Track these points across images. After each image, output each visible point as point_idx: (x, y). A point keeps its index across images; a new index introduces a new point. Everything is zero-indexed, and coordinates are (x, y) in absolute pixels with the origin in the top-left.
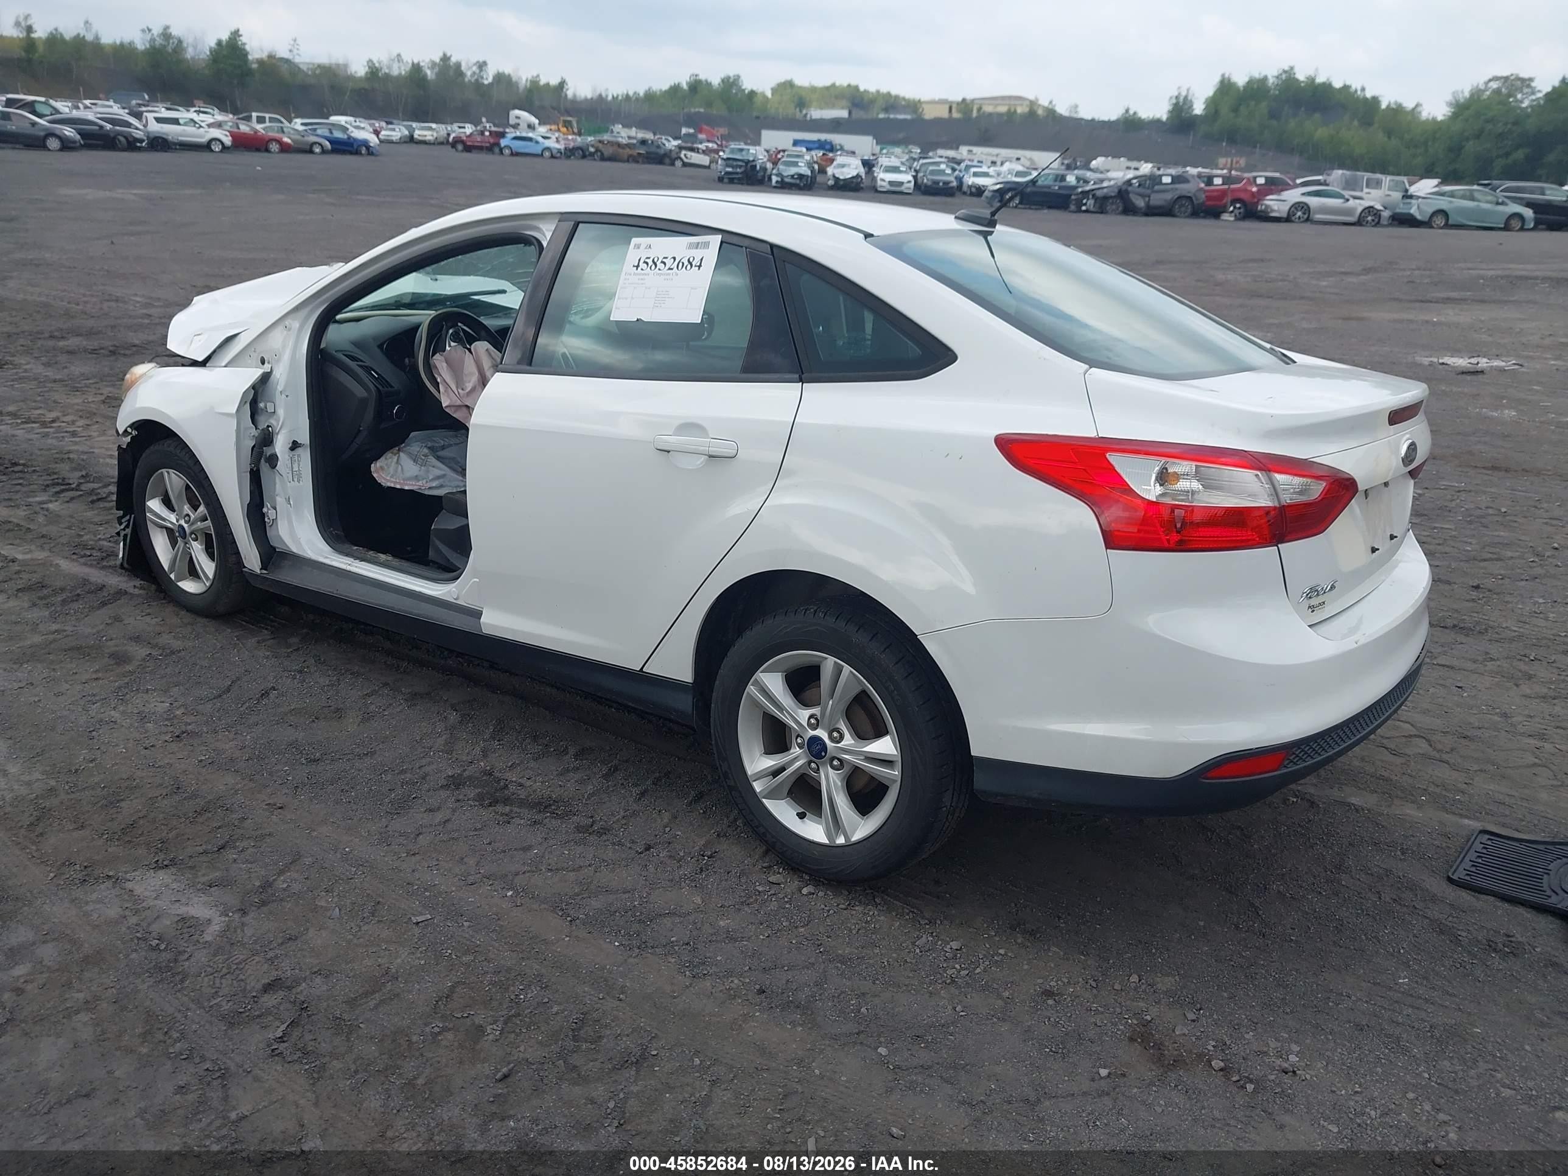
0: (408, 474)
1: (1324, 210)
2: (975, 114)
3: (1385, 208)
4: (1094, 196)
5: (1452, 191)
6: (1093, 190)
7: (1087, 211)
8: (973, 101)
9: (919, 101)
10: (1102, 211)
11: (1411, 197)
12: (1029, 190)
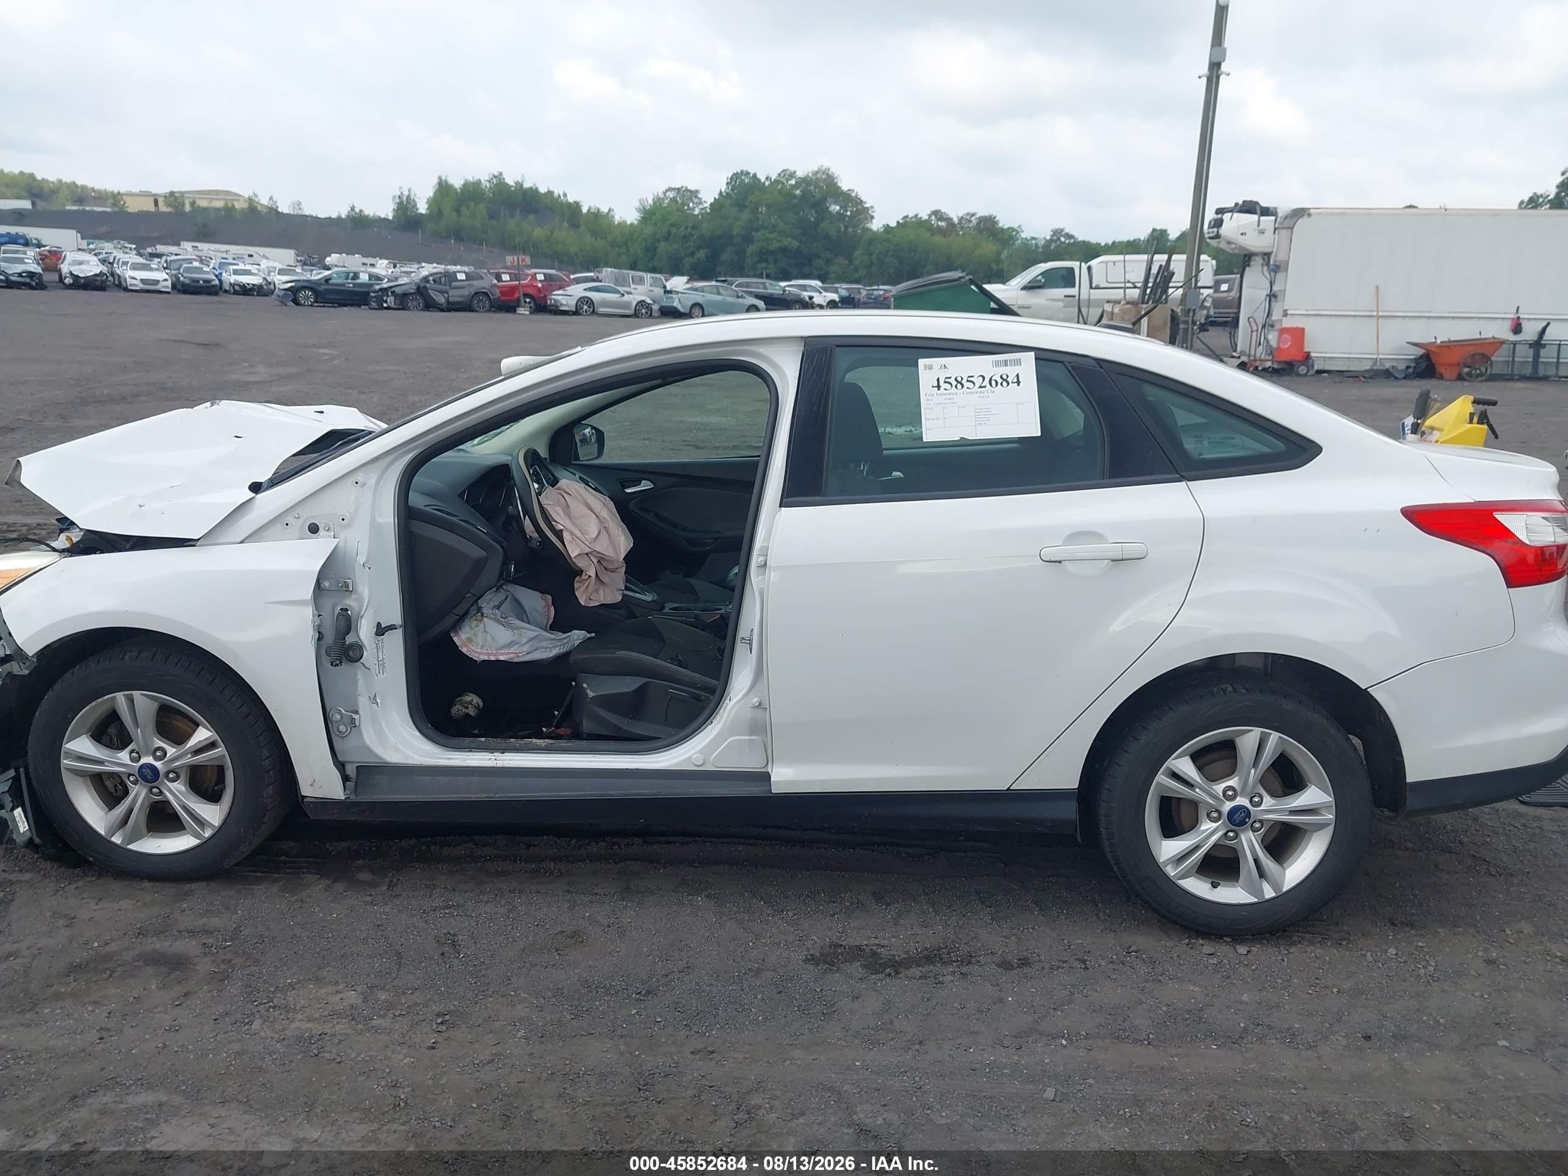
0: (502, 642)
1: (606, 304)
2: (188, 208)
3: (654, 302)
4: (393, 293)
5: (703, 287)
6: (391, 287)
7: (388, 308)
8: (182, 193)
9: (119, 193)
10: (403, 307)
11: (670, 292)
12: (323, 287)
